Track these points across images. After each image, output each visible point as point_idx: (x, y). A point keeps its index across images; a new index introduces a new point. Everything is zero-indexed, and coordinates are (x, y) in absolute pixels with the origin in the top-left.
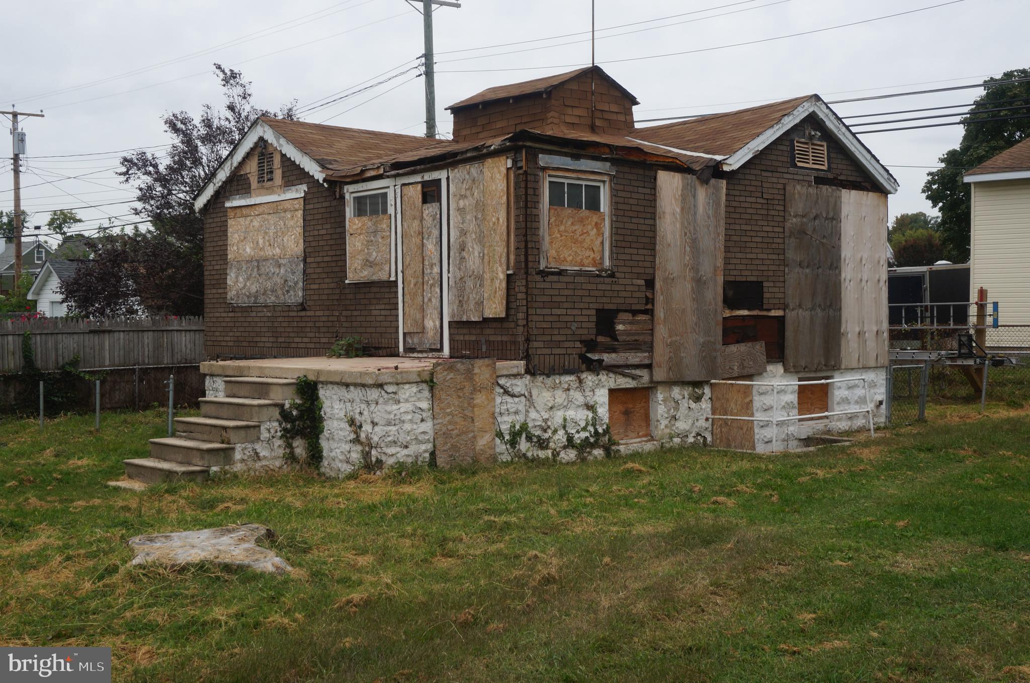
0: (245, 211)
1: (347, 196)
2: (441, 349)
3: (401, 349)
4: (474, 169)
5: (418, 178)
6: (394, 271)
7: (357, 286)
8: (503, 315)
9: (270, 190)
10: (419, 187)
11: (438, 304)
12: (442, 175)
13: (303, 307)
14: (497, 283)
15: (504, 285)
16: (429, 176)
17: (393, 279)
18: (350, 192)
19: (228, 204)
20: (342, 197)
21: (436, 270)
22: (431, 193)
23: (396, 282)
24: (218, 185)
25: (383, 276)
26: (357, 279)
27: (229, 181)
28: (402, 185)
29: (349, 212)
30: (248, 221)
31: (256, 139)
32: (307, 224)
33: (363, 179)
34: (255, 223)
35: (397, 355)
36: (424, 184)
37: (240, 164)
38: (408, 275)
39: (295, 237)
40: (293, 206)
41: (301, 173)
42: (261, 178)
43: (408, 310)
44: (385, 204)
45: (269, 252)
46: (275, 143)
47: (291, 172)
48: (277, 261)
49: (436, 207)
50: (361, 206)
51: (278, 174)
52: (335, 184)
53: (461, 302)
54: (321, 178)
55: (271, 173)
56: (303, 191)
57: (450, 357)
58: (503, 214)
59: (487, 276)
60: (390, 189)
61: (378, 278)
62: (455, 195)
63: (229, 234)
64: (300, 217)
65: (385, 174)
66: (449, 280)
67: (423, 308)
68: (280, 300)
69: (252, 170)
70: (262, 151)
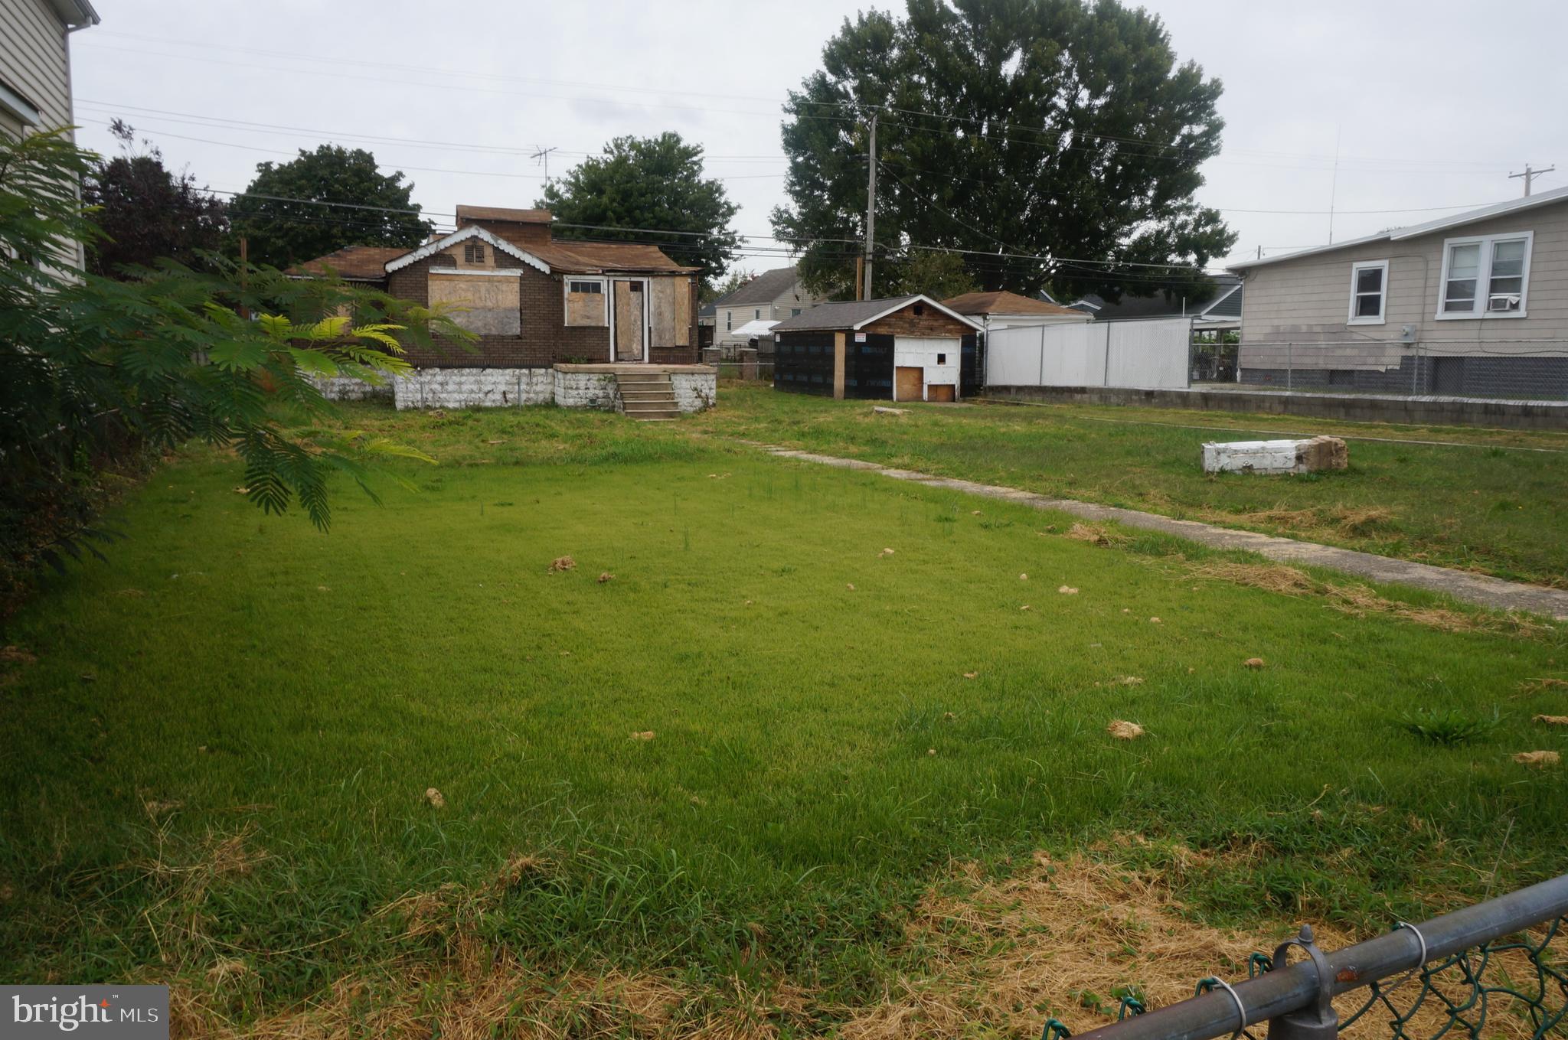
0: (449, 277)
1: (566, 280)
2: (643, 359)
3: (612, 358)
4: (667, 281)
5: (627, 279)
6: (608, 321)
7: (573, 329)
8: (687, 344)
9: (483, 268)
10: (628, 283)
11: (640, 339)
12: (645, 280)
13: (519, 337)
14: (683, 331)
15: (688, 332)
16: (634, 279)
17: (607, 325)
18: (568, 280)
19: (431, 271)
20: (561, 282)
21: (639, 323)
22: (637, 287)
23: (608, 328)
24: (417, 259)
25: (600, 324)
26: (576, 324)
27: (431, 256)
28: (614, 282)
29: (567, 289)
30: (453, 284)
31: (469, 236)
32: (523, 291)
33: (583, 273)
34: (462, 285)
35: (609, 362)
36: (631, 282)
37: (446, 248)
38: (620, 324)
39: (511, 297)
40: (507, 280)
41: (517, 263)
42: (469, 260)
43: (619, 341)
44: (596, 288)
45: (480, 304)
46: (492, 241)
47: (505, 260)
48: (490, 310)
49: (639, 294)
50: (575, 287)
51: (490, 260)
52: (557, 273)
53: (660, 338)
54: (545, 269)
55: (481, 258)
56: (518, 272)
57: (650, 363)
58: (686, 302)
59: (677, 327)
60: (603, 281)
61: (593, 324)
62: (654, 290)
63: (430, 289)
64: (516, 287)
65: (603, 274)
66: (650, 328)
67: (631, 341)
68: (494, 332)
69: (459, 254)
70: (470, 244)
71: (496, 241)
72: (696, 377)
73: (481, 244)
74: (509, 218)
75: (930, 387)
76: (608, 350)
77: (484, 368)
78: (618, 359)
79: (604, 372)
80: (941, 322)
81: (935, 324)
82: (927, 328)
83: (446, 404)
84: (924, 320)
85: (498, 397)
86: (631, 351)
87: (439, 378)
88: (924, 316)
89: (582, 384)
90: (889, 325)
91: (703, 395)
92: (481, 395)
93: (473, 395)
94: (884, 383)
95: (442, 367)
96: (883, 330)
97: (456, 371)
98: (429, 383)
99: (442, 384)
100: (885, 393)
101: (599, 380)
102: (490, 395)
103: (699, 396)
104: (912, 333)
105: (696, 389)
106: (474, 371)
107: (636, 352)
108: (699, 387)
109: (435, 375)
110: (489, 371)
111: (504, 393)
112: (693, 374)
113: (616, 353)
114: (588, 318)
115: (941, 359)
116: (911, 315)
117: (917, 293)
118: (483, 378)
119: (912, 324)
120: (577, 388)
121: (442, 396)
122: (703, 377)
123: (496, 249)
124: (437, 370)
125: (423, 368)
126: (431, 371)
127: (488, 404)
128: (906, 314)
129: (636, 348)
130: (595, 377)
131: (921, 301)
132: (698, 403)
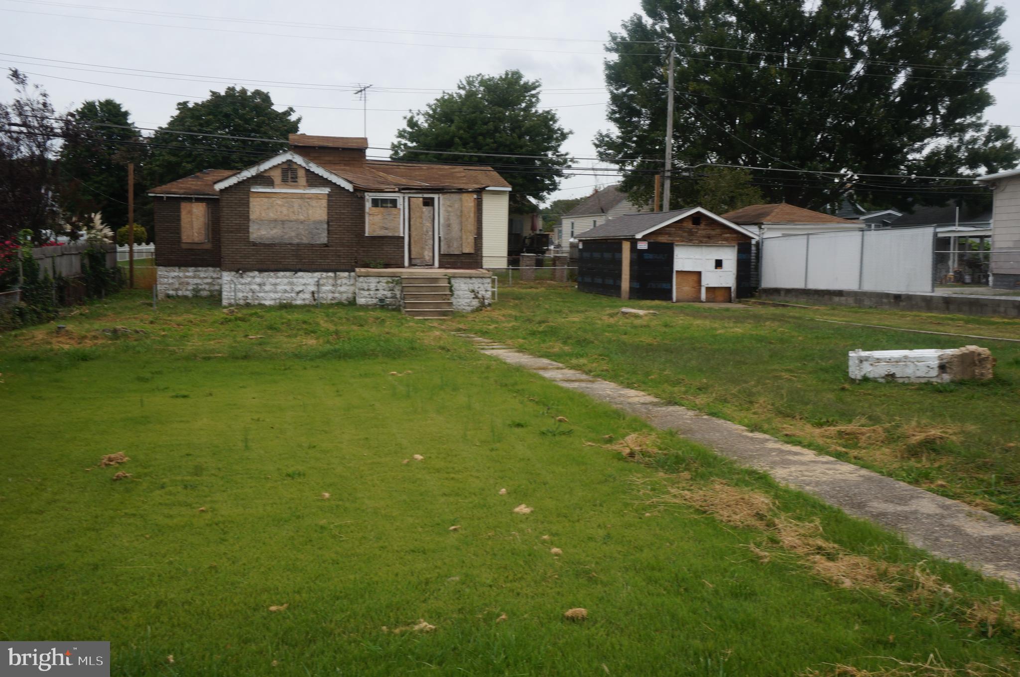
0: (267, 195)
1: (367, 197)
2: (433, 265)
3: (406, 263)
4: (455, 197)
5: (420, 195)
6: (402, 231)
7: (373, 238)
8: (472, 251)
9: (296, 187)
10: (421, 199)
11: (431, 247)
12: (436, 196)
13: (326, 245)
14: (469, 241)
15: (473, 241)
16: (426, 196)
17: (402, 235)
18: (369, 197)
19: (253, 190)
20: (363, 199)
21: (431, 233)
23: (403, 238)
24: (241, 179)
25: (396, 234)
26: (375, 234)
27: (253, 177)
28: (409, 197)
29: (368, 205)
30: (271, 200)
31: (284, 160)
32: (330, 207)
33: (382, 191)
34: (279, 202)
35: (404, 267)
36: (424, 198)
37: (266, 171)
38: (413, 234)
39: (319, 212)
40: (317, 197)
41: (325, 182)
42: (285, 180)
43: (413, 249)
44: (394, 203)
45: (294, 217)
46: (304, 165)
47: (315, 180)
48: (302, 222)
49: (430, 208)
50: (375, 203)
51: (302, 180)
52: (359, 192)
53: (449, 247)
54: (349, 187)
55: (295, 179)
56: (326, 191)
57: (439, 268)
58: (472, 215)
59: (464, 237)
60: (400, 198)
61: (390, 234)
62: (444, 205)
63: (251, 205)
64: (324, 203)
65: (399, 192)
66: (440, 237)
67: (423, 248)
68: (305, 241)
69: (277, 176)
70: (285, 166)
71: (307, 164)
72: (474, 280)
73: (295, 167)
74: (330, 145)
75: (709, 289)
76: (403, 257)
77: (296, 271)
78: (411, 265)
79: (392, 276)
80: (718, 231)
81: (713, 233)
82: (704, 237)
83: (263, 302)
84: (702, 230)
85: (308, 296)
86: (423, 258)
87: (258, 280)
88: (702, 226)
89: (373, 286)
90: (670, 234)
91: (480, 296)
92: (293, 295)
93: (286, 295)
94: (665, 286)
95: (261, 271)
96: (663, 239)
97: (272, 274)
98: (249, 284)
99: (260, 285)
100: (666, 295)
101: (388, 282)
102: (301, 295)
103: (476, 297)
104: (691, 241)
105: (473, 291)
106: (288, 274)
107: (427, 258)
108: (476, 289)
109: (254, 277)
110: (300, 274)
111: (313, 293)
112: (470, 278)
113: (410, 259)
114: (386, 229)
115: (719, 264)
116: (689, 225)
117: (695, 206)
118: (295, 280)
119: (691, 233)
120: (368, 290)
121: (260, 295)
122: (480, 280)
123: (308, 171)
124: (257, 273)
125: (244, 272)
126: (251, 274)
127: (299, 302)
128: (685, 224)
129: (427, 255)
130: (384, 280)
131: (698, 213)
132: (476, 303)
